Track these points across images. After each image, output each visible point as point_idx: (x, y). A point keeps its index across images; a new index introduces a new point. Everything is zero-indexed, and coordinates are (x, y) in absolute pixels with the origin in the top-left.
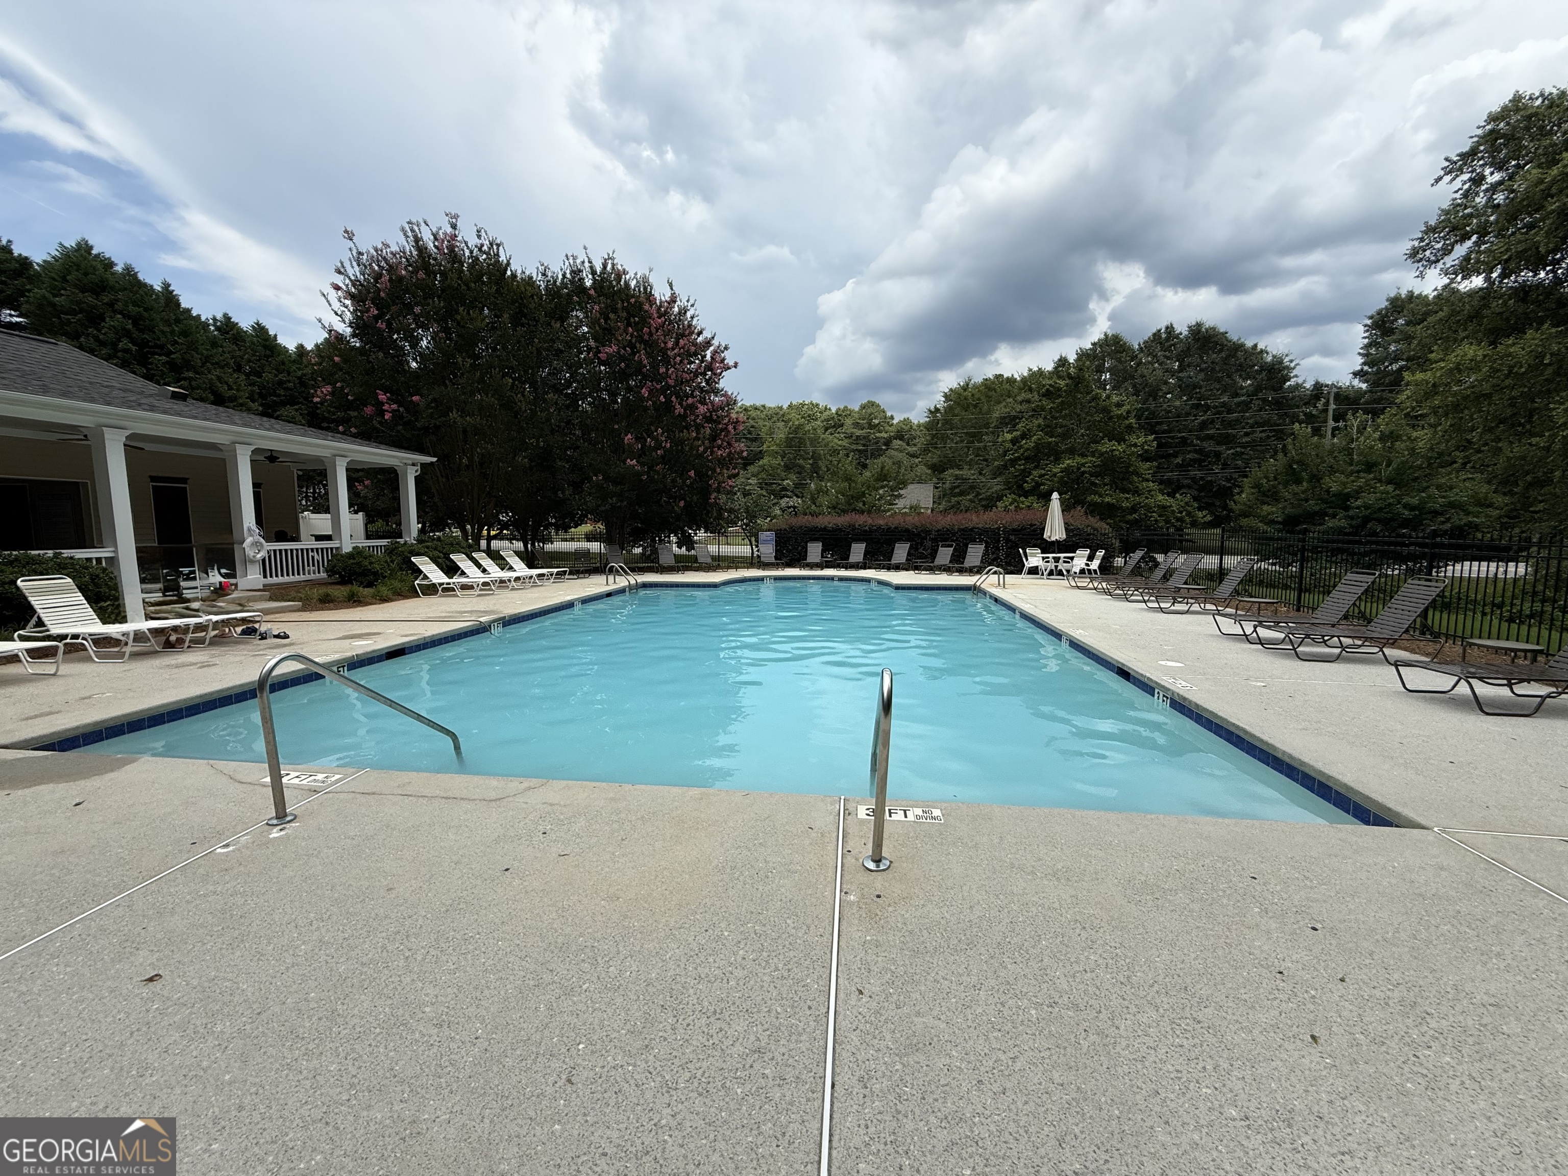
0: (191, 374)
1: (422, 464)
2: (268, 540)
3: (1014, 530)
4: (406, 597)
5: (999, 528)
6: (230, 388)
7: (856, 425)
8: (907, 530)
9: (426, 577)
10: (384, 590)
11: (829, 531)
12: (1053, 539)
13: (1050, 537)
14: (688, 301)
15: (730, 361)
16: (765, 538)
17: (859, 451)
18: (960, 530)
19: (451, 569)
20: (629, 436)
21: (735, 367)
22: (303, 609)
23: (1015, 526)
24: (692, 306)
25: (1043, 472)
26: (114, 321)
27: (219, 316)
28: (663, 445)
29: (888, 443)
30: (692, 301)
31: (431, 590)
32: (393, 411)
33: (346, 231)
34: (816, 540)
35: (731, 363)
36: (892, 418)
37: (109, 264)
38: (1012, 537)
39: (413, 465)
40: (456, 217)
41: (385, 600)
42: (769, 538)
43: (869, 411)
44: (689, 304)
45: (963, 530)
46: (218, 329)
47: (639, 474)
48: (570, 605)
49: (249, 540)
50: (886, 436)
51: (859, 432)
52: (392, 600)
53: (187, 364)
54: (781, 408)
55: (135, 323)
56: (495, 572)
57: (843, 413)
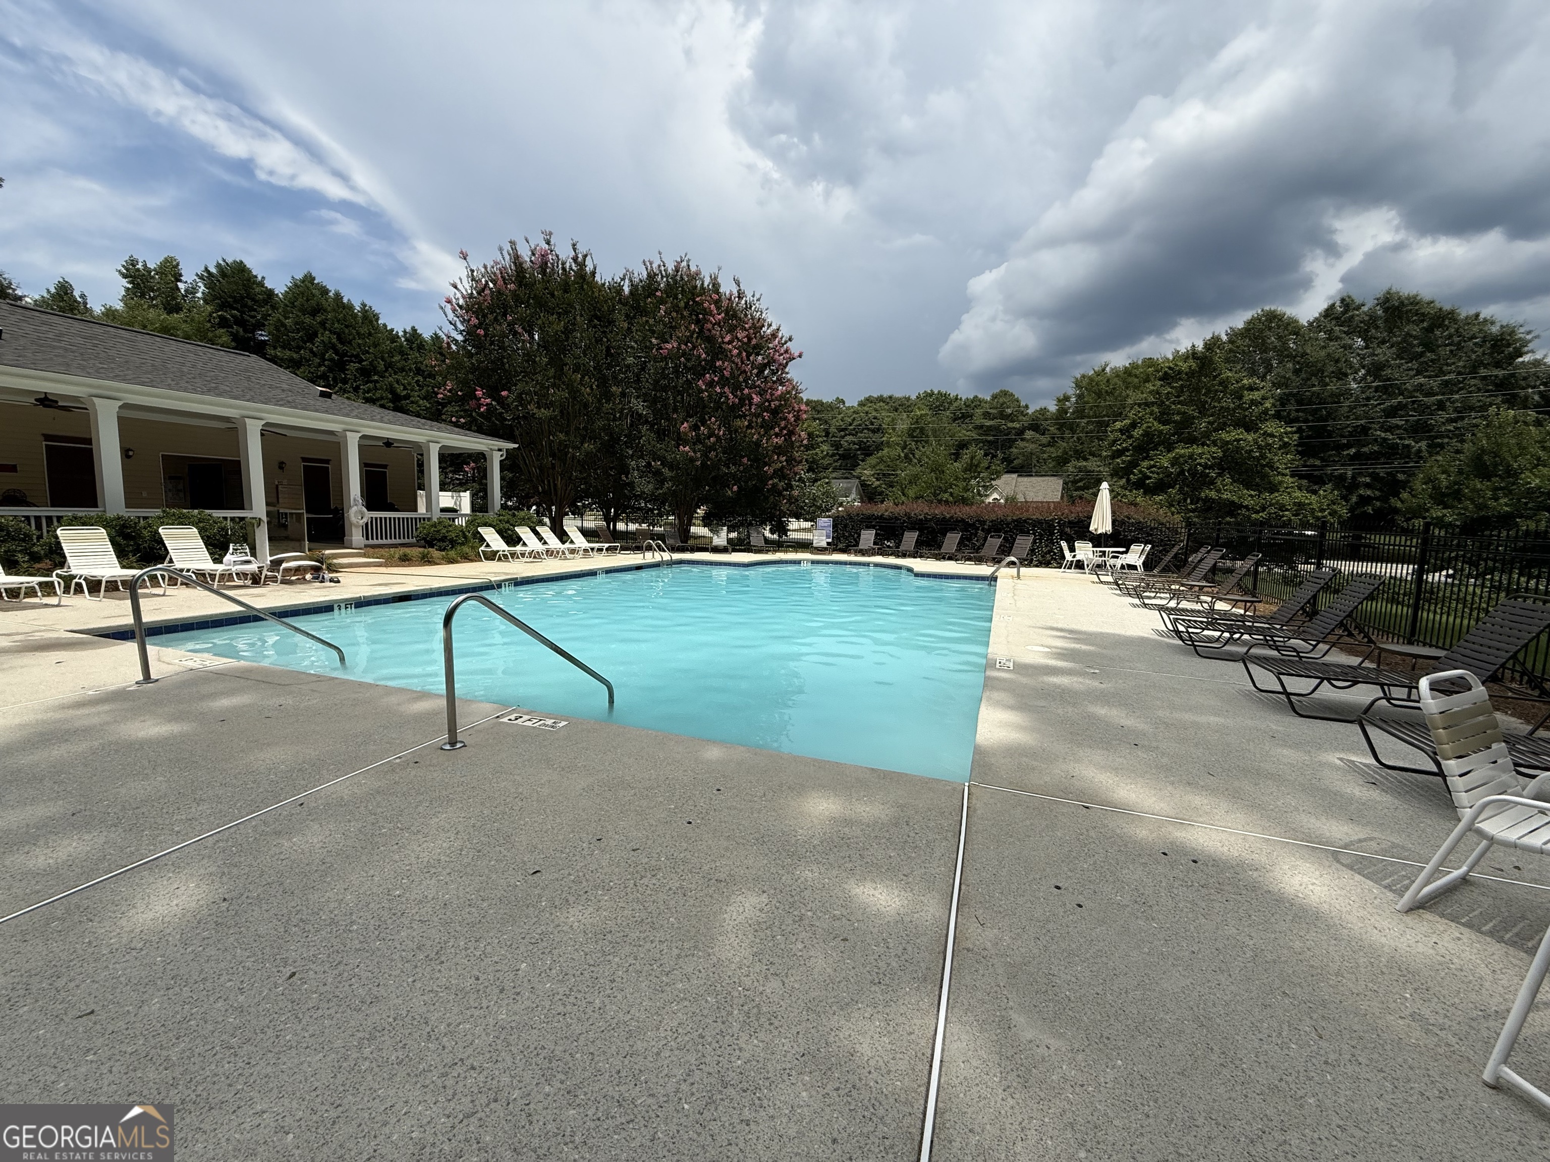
0: (376, 378)
1: (507, 450)
2: (370, 508)
3: (1070, 522)
4: (472, 561)
5: (1053, 520)
6: (405, 389)
7: (986, 415)
8: (963, 520)
9: (488, 546)
10: (452, 553)
12: (1099, 532)
13: (1096, 530)
14: (753, 296)
15: (795, 352)
16: (823, 525)
17: (989, 442)
18: (1014, 521)
19: (513, 540)
20: (685, 425)
21: (800, 357)
22: (386, 565)
23: (1072, 517)
24: (758, 300)
25: (1152, 463)
26: (325, 336)
27: (408, 329)
28: (716, 432)
29: (1021, 432)
30: (757, 296)
31: (492, 556)
32: (487, 405)
33: (462, 253)
35: (797, 354)
36: (1027, 407)
37: (325, 291)
38: (1068, 530)
39: (500, 450)
40: (551, 234)
41: (452, 561)
42: (826, 524)
43: (1001, 400)
44: (755, 299)
45: (1016, 521)
46: (407, 340)
47: (692, 460)
48: (592, 573)
49: (354, 509)
50: (1018, 426)
51: (989, 423)
52: (457, 562)
53: (373, 369)
54: (908, 399)
55: (339, 338)
56: (554, 542)
57: (976, 402)
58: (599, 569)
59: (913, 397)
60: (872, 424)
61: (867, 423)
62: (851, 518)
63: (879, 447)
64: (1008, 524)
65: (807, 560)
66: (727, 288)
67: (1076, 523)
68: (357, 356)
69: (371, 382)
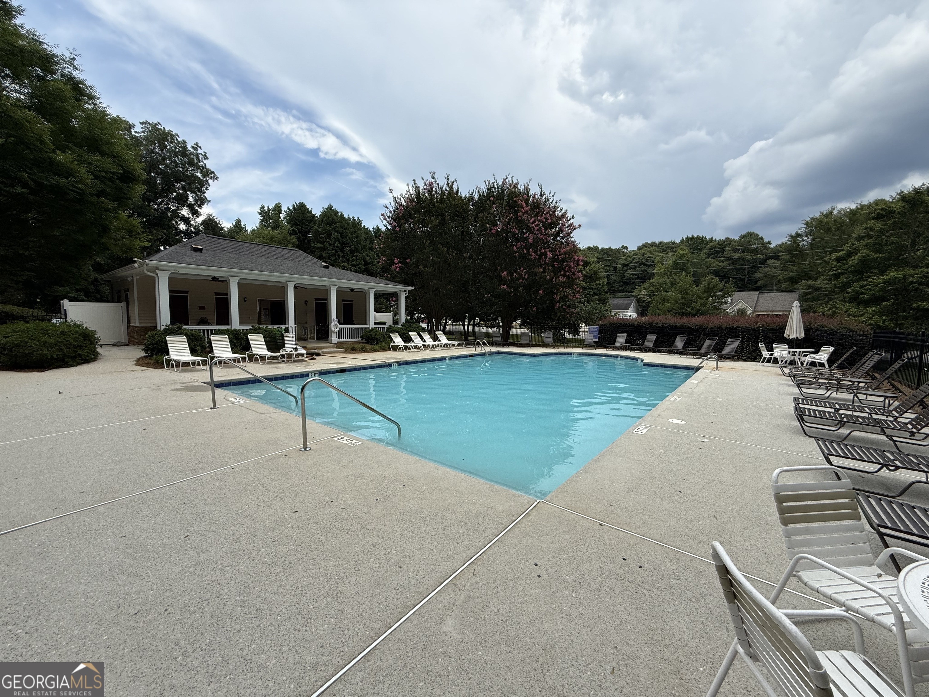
0: (357, 254)
1: (409, 291)
2: (340, 324)
3: (772, 329)
4: (386, 350)
5: (759, 328)
6: (371, 258)
7: (736, 250)
8: (689, 328)
9: (394, 343)
10: (377, 347)
11: (635, 326)
12: (791, 337)
13: (789, 336)
14: (550, 194)
15: (576, 224)
16: (592, 330)
17: (737, 269)
18: (727, 328)
19: (407, 339)
20: (505, 273)
21: (579, 228)
22: (344, 353)
23: (773, 326)
24: (553, 196)
25: (865, 283)
26: (335, 235)
27: (375, 227)
28: (523, 276)
29: (763, 262)
30: (552, 193)
31: (396, 348)
32: (400, 267)
34: (623, 332)
35: (577, 226)
36: (769, 243)
37: (337, 212)
38: (770, 335)
39: (405, 291)
40: (434, 173)
41: (375, 351)
42: (594, 330)
43: (747, 240)
44: (551, 195)
45: (730, 328)
46: (374, 232)
47: (509, 293)
48: (443, 359)
49: (333, 324)
50: (762, 257)
51: (736, 256)
52: (378, 351)
53: (356, 250)
54: (674, 243)
55: (341, 235)
56: (429, 341)
57: (727, 242)
58: (447, 357)
59: (678, 241)
60: (647, 261)
61: (644, 261)
62: (611, 326)
63: (652, 276)
64: (722, 331)
65: (577, 353)
66: (534, 190)
67: (777, 330)
68: (348, 244)
69: (355, 256)
